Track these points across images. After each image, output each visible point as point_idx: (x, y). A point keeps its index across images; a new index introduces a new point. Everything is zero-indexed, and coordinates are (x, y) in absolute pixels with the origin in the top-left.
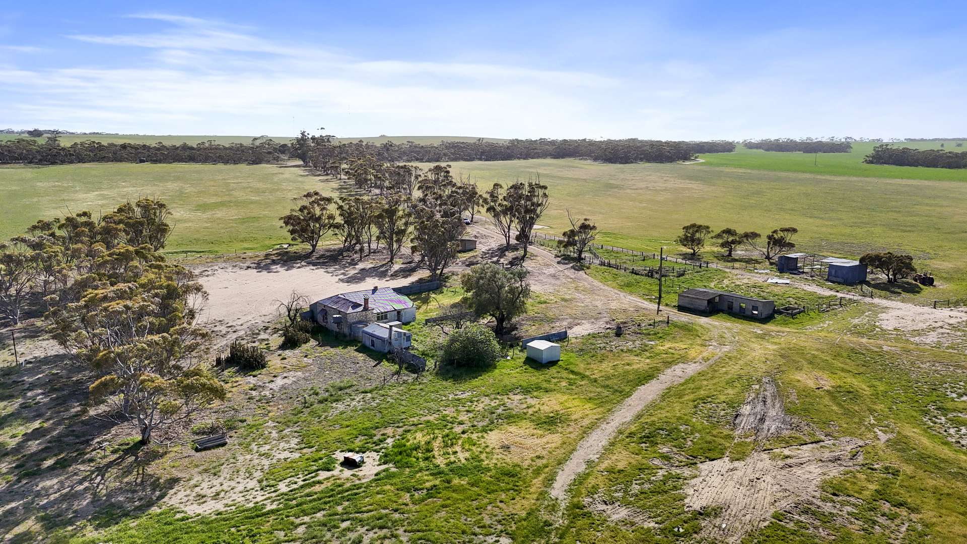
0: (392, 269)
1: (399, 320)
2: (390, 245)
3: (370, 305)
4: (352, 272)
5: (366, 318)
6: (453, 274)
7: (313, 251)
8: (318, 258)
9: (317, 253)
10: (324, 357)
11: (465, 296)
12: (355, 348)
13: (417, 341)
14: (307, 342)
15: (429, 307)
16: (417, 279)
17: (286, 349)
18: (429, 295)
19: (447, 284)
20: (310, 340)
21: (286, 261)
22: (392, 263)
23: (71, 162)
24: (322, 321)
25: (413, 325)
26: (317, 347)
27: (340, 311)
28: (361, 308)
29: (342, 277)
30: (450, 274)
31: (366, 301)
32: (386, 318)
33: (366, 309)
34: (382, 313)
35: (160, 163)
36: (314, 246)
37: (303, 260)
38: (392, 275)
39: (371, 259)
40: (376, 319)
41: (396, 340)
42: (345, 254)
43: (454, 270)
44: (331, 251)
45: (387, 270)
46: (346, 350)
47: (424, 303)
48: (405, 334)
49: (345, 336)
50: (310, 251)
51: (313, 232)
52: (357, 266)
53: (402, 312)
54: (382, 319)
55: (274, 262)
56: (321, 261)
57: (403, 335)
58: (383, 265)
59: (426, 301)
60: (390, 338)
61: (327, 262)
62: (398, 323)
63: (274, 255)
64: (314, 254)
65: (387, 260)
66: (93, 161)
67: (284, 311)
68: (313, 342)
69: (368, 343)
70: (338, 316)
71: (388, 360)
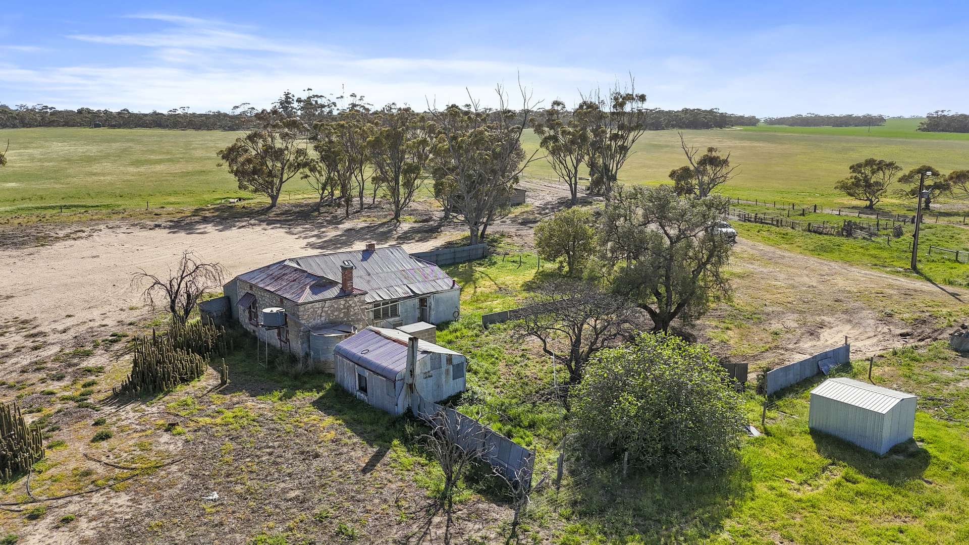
0: (399, 229)
1: (422, 318)
2: (395, 191)
3: (358, 283)
4: (331, 233)
5: (347, 314)
6: (503, 235)
7: (273, 205)
8: (277, 215)
9: (279, 208)
10: (221, 431)
11: (541, 269)
12: (316, 396)
13: (476, 373)
14: (192, 379)
15: (478, 290)
16: (443, 243)
17: (126, 403)
18: (471, 268)
19: (498, 250)
20: (202, 373)
21: (226, 219)
22: (398, 221)
23: (14, 126)
24: (247, 321)
25: (456, 331)
26: (214, 396)
27: (282, 299)
28: (334, 291)
29: (313, 240)
30: (497, 236)
31: (347, 272)
32: (395, 313)
33: (346, 292)
34: (385, 303)
35: (119, 127)
36: (274, 198)
37: (253, 217)
38: (399, 238)
39: (364, 216)
40: (372, 315)
41: (427, 376)
42: (322, 210)
43: (505, 230)
44: (302, 207)
45: (390, 231)
46: (289, 406)
47: (467, 282)
48: (450, 358)
49: (293, 359)
50: (268, 206)
51: (270, 174)
52: (340, 226)
53: (431, 301)
54: (386, 315)
55: (205, 220)
56: (283, 218)
57: (444, 361)
58: (384, 224)
59: (469, 279)
60: (412, 372)
61: (291, 220)
62: (423, 326)
63: (208, 210)
64: (274, 209)
65: (389, 218)
66: (40, 126)
67: (161, 298)
68: (209, 378)
69: (351, 383)
70: (275, 310)
71: (406, 441)
